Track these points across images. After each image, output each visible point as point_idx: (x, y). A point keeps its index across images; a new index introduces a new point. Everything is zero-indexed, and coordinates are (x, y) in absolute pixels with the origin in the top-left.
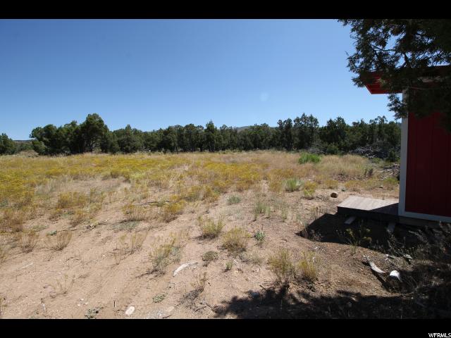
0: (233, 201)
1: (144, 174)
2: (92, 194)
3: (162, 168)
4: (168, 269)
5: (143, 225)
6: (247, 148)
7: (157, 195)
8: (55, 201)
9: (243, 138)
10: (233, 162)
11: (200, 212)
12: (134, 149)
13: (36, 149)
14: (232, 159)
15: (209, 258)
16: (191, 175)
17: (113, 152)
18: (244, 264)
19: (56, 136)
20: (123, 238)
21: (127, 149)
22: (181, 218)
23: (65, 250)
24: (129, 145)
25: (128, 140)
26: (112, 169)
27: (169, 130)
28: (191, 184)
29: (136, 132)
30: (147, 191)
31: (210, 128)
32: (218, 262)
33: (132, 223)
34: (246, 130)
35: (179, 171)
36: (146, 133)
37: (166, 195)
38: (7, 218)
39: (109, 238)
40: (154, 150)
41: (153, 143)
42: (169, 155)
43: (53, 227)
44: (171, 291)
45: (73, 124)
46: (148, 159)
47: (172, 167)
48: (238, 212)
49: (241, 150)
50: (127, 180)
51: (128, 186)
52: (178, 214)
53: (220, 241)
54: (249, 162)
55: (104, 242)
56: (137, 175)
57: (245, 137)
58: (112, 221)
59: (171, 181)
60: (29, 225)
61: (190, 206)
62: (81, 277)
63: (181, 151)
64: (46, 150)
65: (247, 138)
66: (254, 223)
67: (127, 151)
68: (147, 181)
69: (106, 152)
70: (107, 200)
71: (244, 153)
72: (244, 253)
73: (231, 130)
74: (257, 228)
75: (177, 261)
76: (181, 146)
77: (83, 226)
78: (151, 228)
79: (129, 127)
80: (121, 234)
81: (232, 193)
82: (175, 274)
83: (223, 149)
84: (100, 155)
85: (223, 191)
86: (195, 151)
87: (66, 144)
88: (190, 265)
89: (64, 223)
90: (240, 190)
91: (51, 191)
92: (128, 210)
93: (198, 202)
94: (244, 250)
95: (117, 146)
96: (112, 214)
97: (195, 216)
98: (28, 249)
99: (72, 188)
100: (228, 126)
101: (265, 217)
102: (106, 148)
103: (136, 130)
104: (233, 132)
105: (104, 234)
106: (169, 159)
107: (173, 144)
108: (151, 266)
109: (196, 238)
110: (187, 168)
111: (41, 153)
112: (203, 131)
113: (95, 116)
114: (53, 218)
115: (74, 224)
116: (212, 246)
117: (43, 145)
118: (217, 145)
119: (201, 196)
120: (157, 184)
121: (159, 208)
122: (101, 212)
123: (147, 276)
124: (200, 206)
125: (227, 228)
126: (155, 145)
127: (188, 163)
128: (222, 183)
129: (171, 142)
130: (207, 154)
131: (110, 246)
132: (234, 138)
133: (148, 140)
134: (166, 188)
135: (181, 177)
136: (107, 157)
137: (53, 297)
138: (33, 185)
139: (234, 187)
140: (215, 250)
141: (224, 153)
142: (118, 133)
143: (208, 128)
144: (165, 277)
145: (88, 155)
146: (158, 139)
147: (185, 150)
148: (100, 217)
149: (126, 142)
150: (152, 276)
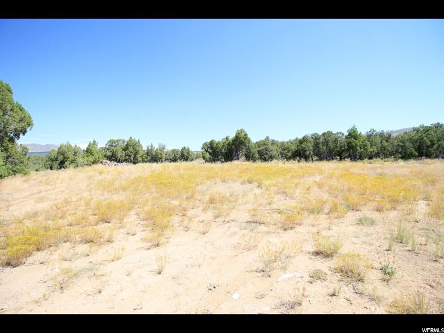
0: (360, 222)
1: (274, 181)
2: (231, 195)
3: (293, 177)
4: (273, 273)
5: (263, 228)
6: (406, 157)
7: (281, 203)
8: (207, 198)
9: (401, 144)
10: (380, 174)
11: (321, 227)
12: (271, 158)
13: (204, 158)
14: (379, 171)
15: (316, 276)
16: (320, 186)
17: (254, 160)
18: (357, 296)
19: (216, 148)
20: (244, 235)
21: (265, 158)
22: (298, 229)
23: (206, 235)
24: (267, 154)
25: (266, 150)
26: (249, 175)
27: (303, 140)
28: (316, 195)
29: (273, 143)
30: (273, 198)
31: (353, 135)
32: (325, 283)
33: (254, 225)
34: (406, 133)
35: (309, 181)
36: (283, 143)
37: (291, 203)
38: (180, 205)
39: (235, 233)
40: (288, 159)
41: (289, 152)
42: (303, 163)
43: (203, 217)
44: (272, 293)
45: (227, 138)
46: (282, 168)
47: (302, 177)
48: (367, 235)
49: (396, 159)
50: (260, 186)
51: (258, 191)
52: (297, 224)
53: (334, 263)
54: (404, 176)
55: (231, 235)
56: (266, 183)
57: (402, 141)
58: (241, 220)
59: (298, 191)
60: (190, 213)
61: (310, 219)
62: (211, 258)
63: (317, 160)
64: (210, 158)
65: (407, 144)
66: (386, 253)
67: (265, 160)
68: (273, 189)
69: (249, 160)
70: (240, 201)
71: (401, 163)
72: (360, 283)
73: (382, 135)
74: (386, 259)
75: (284, 269)
76: (317, 155)
77: (220, 219)
78: (268, 233)
79: (268, 138)
80: (244, 231)
81: (367, 212)
82: (279, 280)
83: (371, 158)
84: (244, 163)
85: (353, 208)
86: (333, 159)
87: (222, 154)
88: (295, 277)
89: (209, 215)
90: (379, 210)
91: (207, 190)
92: (254, 212)
93: (322, 217)
94: (361, 280)
95: (257, 156)
96: (242, 215)
97: (315, 230)
98: (187, 229)
99: (221, 189)
100: (378, 130)
101: (407, 249)
102: (249, 157)
103: (273, 141)
104: (387, 137)
105: (232, 230)
106: (302, 168)
107: (308, 153)
108: (261, 266)
109: (309, 253)
110: (318, 179)
111: (207, 161)
112: (344, 137)
113: (242, 131)
114: (205, 210)
115: (217, 217)
116: (322, 265)
117: (208, 156)
118: (361, 153)
119: (326, 211)
120: (284, 193)
121: (279, 215)
122: (234, 211)
123: (255, 273)
124: (323, 220)
125: (345, 249)
126: (290, 154)
127: (321, 172)
128: (354, 198)
129: (305, 151)
130: (347, 163)
131: (235, 240)
132: (385, 144)
133: (284, 150)
134: (292, 198)
135: (308, 189)
136: (249, 164)
137: (192, 266)
138: (197, 185)
139: (372, 205)
140: (327, 271)
141: (370, 163)
142: (259, 144)
143: (350, 134)
144: (270, 279)
145: (235, 162)
146: (294, 148)
147: (321, 159)
148: (233, 215)
149: (263, 153)
150: (259, 274)
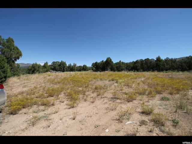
0: (162, 99)
1: (123, 80)
2: (104, 86)
3: (132, 78)
4: (124, 121)
5: (118, 101)
6: (183, 70)
7: (126, 90)
8: (94, 87)
9: (180, 64)
10: (171, 78)
11: (144, 101)
12: (122, 70)
14: (170, 76)
15: (143, 123)
16: (144, 83)
17: (114, 71)
18: (161, 132)
19: (98, 65)
20: (110, 104)
21: (119, 70)
22: (134, 101)
23: (94, 103)
24: (120, 68)
25: (120, 66)
26: (112, 77)
27: (137, 62)
28: (142, 87)
29: (123, 63)
30: (123, 87)
31: (159, 59)
32: (147, 126)
33: (114, 99)
34: (183, 59)
35: (139, 80)
36: (127, 63)
37: (131, 90)
38: (82, 90)
39: (106, 103)
40: (129, 70)
41: (130, 67)
42: (136, 73)
43: (92, 95)
44: (123, 130)
45: (103, 61)
46: (126, 74)
47: (136, 78)
48: (166, 105)
49: (178, 71)
50: (117, 82)
51: (116, 84)
52: (134, 99)
53: (150, 117)
54: (182, 78)
55: (105, 104)
56: (120, 81)
57: (181, 63)
58: (109, 97)
59: (134, 85)
60: (87, 93)
61: (140, 97)
62: (96, 113)
63: (142, 71)
64: (95, 70)
65: (184, 64)
66: (175, 113)
67: (119, 71)
68: (123, 84)
69: (112, 71)
70: (108, 89)
71: (181, 73)
72: (163, 127)
73: (172, 60)
74: (176, 117)
75: (128, 119)
76: (142, 69)
77: (100, 96)
78: (121, 103)
79: (120, 61)
80: (110, 102)
81: (165, 95)
82: (126, 124)
83: (167, 70)
84: (110, 72)
85: (159, 93)
86: (149, 71)
87: (100, 68)
88: (133, 123)
89: (95, 95)
90: (171, 94)
91: (94, 83)
92: (115, 94)
93: (145, 96)
94: (163, 125)
95: (116, 69)
96: (109, 95)
97: (142, 102)
98: (85, 100)
99: (100, 83)
100: (170, 58)
101: (184, 112)
102: (112, 69)
103: (123, 62)
104: (173, 61)
105: (105, 101)
106: (135, 74)
107: (138, 68)
108: (118, 117)
109: (139, 112)
110: (143, 79)
112: (154, 61)
113: (109, 58)
114: (93, 92)
115: (98, 95)
116: (146, 118)
117: (94, 69)
118: (162, 68)
119: (147, 94)
120: (127, 85)
121: (126, 95)
122: (106, 93)
123: (115, 121)
124: (145, 98)
125: (156, 111)
126: (130, 68)
127: (144, 77)
128: (159, 88)
129: (137, 67)
130: (156, 73)
131: (106, 106)
132: (173, 64)
133: (127, 66)
134: (131, 87)
135: (138, 84)
136: (112, 73)
137: (88, 117)
138: (90, 81)
139: (168, 91)
140: (147, 121)
141: (167, 73)
142: (117, 64)
143: (157, 60)
144: (122, 124)
145: (106, 72)
146: (132, 65)
147: (144, 71)
148: (105, 95)
149: (119, 67)
150: (117, 121)
